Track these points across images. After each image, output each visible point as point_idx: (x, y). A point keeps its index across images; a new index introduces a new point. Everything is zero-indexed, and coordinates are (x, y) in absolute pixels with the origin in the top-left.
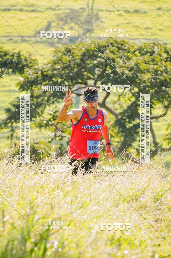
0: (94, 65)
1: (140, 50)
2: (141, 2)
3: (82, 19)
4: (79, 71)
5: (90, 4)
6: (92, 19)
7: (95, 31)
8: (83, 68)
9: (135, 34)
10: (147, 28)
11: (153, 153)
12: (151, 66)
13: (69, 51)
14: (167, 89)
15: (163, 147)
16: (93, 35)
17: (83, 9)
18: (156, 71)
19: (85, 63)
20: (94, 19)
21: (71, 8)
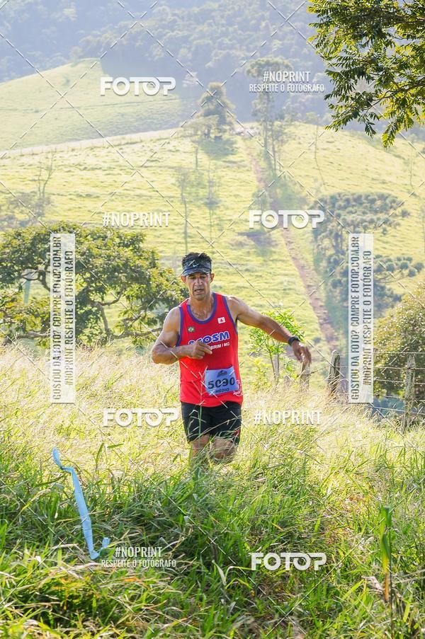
0: (45, 249)
1: (92, 234)
2: (94, 187)
3: (33, 203)
4: (29, 254)
5: (41, 188)
6: (43, 202)
7: (46, 215)
8: (34, 252)
9: (87, 218)
10: (100, 213)
11: (103, 342)
12: (103, 251)
13: (19, 235)
14: (120, 275)
15: (114, 334)
16: (43, 218)
17: (35, 193)
18: (109, 256)
19: (35, 247)
20: (45, 203)
21: (21, 191)
